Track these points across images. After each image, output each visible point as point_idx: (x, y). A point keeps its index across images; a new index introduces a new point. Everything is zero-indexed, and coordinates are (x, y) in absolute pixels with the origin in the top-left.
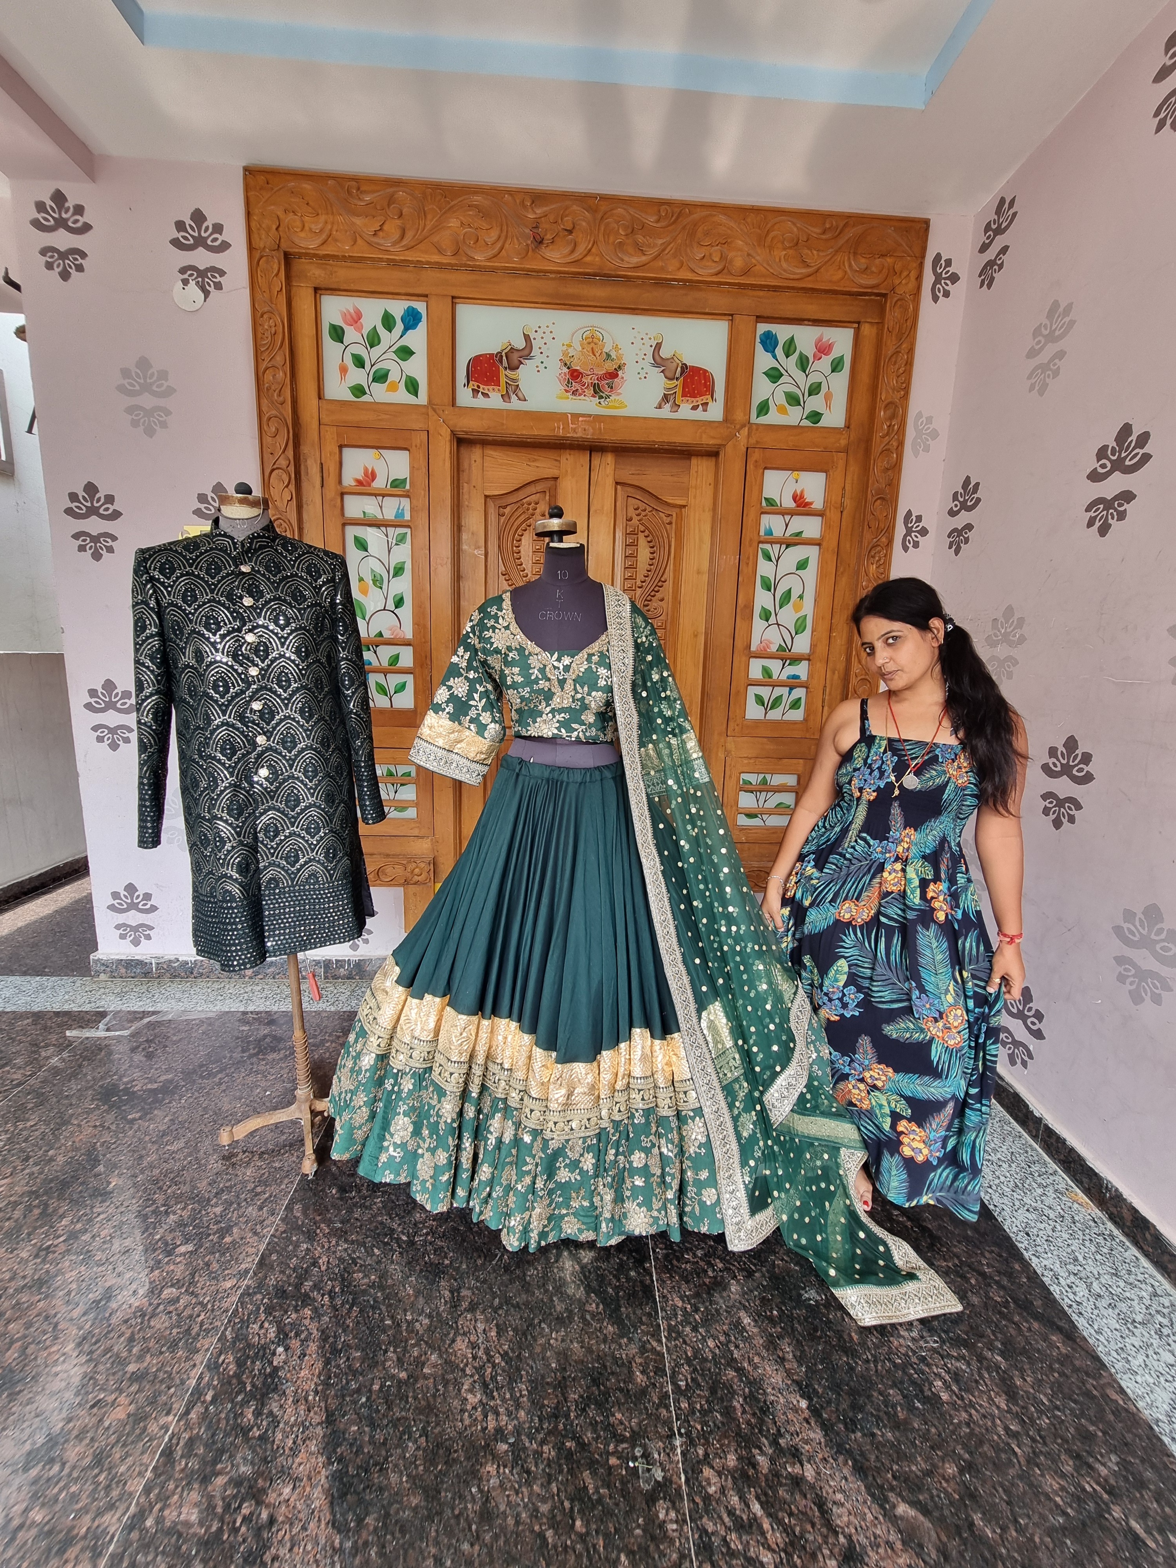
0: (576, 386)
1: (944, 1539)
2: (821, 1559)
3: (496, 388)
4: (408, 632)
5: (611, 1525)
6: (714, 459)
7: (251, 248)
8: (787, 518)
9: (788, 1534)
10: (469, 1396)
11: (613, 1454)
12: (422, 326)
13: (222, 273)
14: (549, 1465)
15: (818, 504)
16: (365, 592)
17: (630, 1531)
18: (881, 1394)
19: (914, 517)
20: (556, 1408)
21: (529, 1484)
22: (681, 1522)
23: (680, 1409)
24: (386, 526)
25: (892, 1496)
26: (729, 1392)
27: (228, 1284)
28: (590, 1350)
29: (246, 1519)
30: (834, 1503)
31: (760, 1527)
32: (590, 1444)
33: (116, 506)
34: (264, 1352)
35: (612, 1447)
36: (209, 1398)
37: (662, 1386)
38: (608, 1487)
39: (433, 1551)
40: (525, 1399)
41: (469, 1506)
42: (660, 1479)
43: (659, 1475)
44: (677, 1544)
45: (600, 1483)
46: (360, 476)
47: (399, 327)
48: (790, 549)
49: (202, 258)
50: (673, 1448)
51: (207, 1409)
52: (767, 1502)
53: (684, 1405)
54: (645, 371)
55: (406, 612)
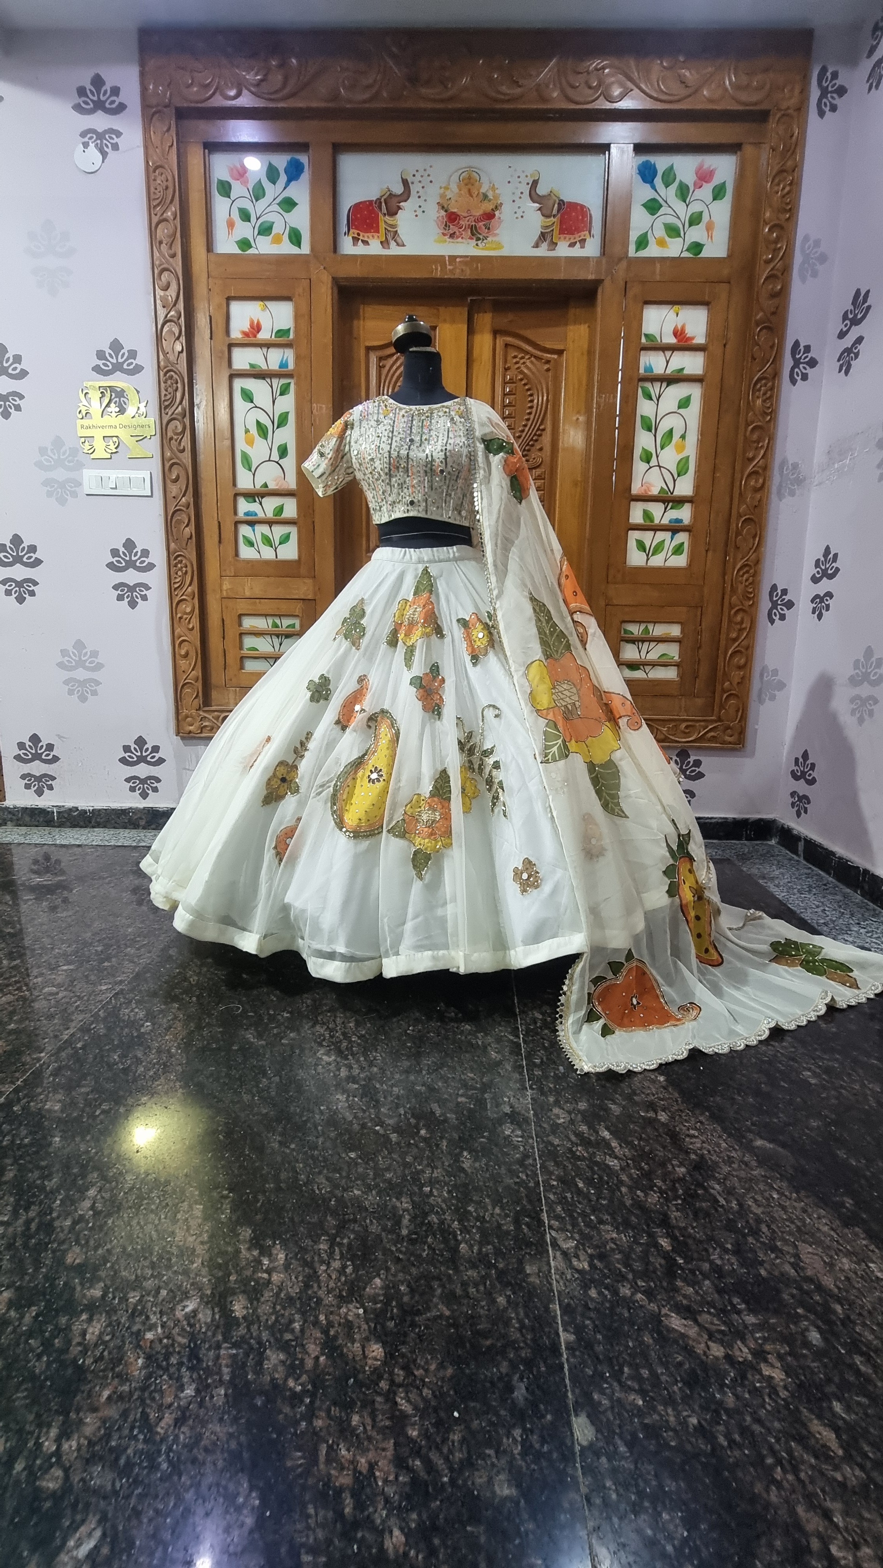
0: (453, 229)
1: (803, 1162)
2: (670, 1167)
3: (376, 235)
4: (291, 483)
5: (456, 1135)
7: (146, 106)
8: (668, 353)
9: (636, 1150)
10: (325, 1058)
11: (462, 1096)
12: (305, 177)
13: (118, 134)
14: (398, 1098)
15: (700, 339)
16: (250, 442)
17: (475, 1139)
18: (743, 1075)
19: (802, 348)
21: (376, 1107)
22: (526, 1137)
24: (271, 377)
25: (750, 1136)
27: (104, 988)
29: (103, 1112)
30: (688, 1136)
31: (607, 1145)
32: (439, 1090)
33: (24, 365)
34: (133, 1024)
35: (461, 1092)
36: (79, 1045)
38: (456, 1114)
39: (278, 1138)
40: (379, 1061)
41: (317, 1117)
43: (507, 1110)
44: (522, 1149)
45: (447, 1111)
46: (246, 327)
47: (283, 178)
48: (673, 388)
49: (100, 121)
50: (525, 1096)
51: (76, 1052)
52: (618, 1131)
53: (538, 1072)
54: (521, 210)
55: (290, 462)
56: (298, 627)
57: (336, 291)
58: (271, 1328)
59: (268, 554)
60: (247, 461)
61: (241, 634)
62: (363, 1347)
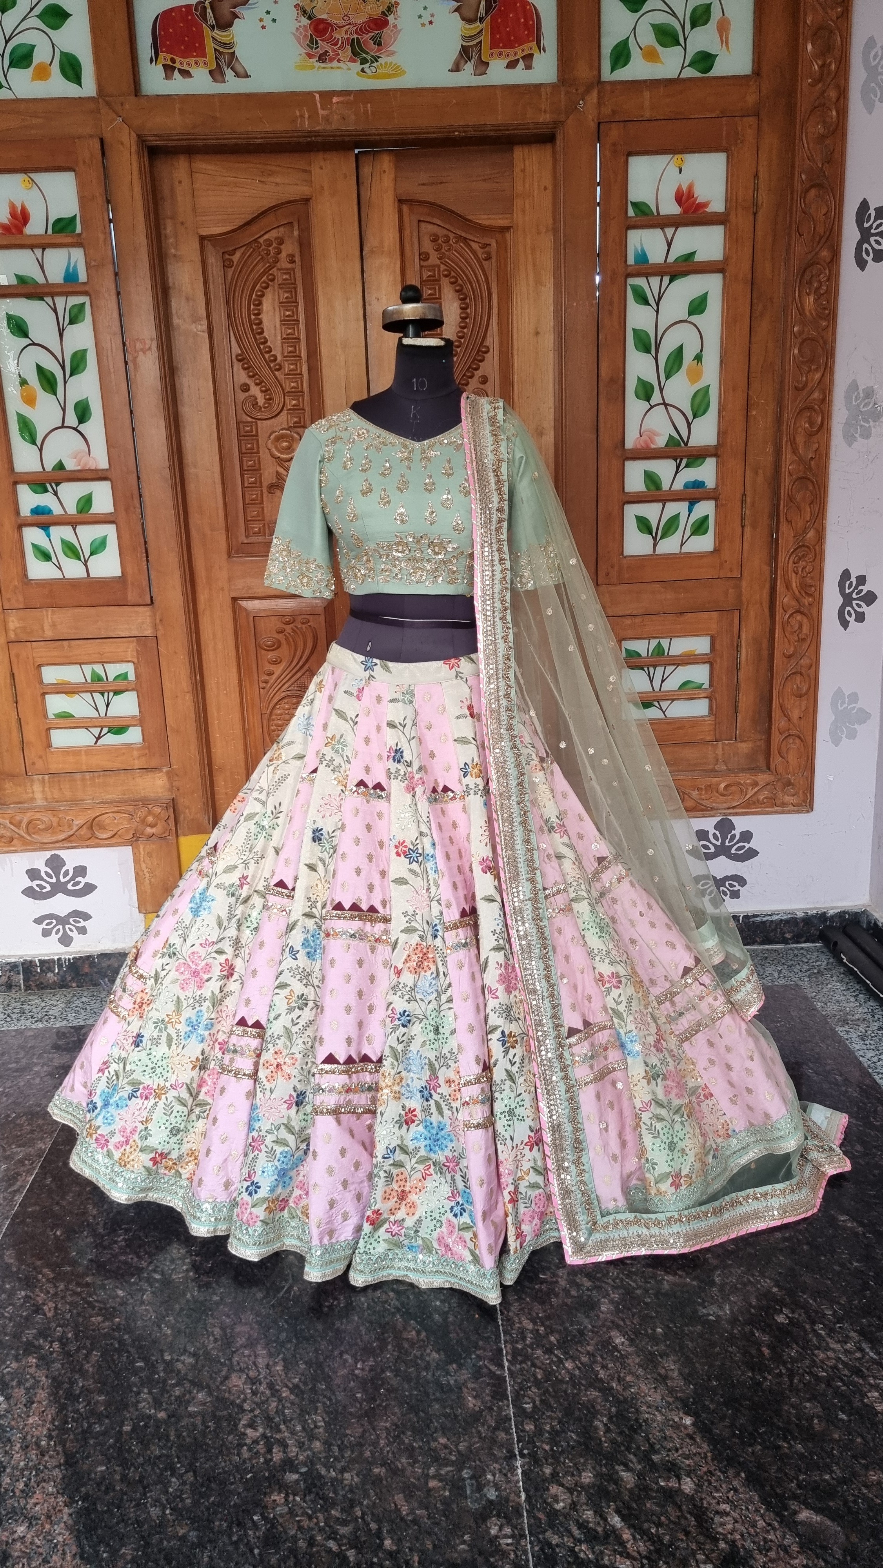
0: (324, 46)
1: (856, 1540)
2: (694, 1564)
3: (200, 60)
4: (101, 459)
5: (428, 1542)
6: (549, 147)
8: (669, 230)
9: (653, 1543)
10: (249, 1431)
11: (433, 1477)
14: (351, 1491)
15: (717, 206)
16: (29, 399)
17: (454, 1547)
19: (871, 211)
20: (362, 1436)
21: (325, 1509)
22: (519, 1537)
23: (523, 1431)
24: (52, 295)
25: (794, 1504)
26: (589, 1411)
28: (407, 1379)
30: (718, 1512)
31: (619, 1537)
32: (403, 1470)
35: (432, 1471)
37: (500, 1409)
38: (427, 1508)
40: (321, 1430)
41: (251, 1533)
42: (493, 1498)
43: (492, 1495)
44: (512, 1556)
45: (416, 1505)
48: (679, 283)
50: (513, 1469)
52: (631, 1515)
53: (530, 1427)
54: (429, 12)
55: (95, 428)
56: (132, 677)
57: (146, 154)
59: (73, 569)
60: (27, 429)
61: (44, 694)
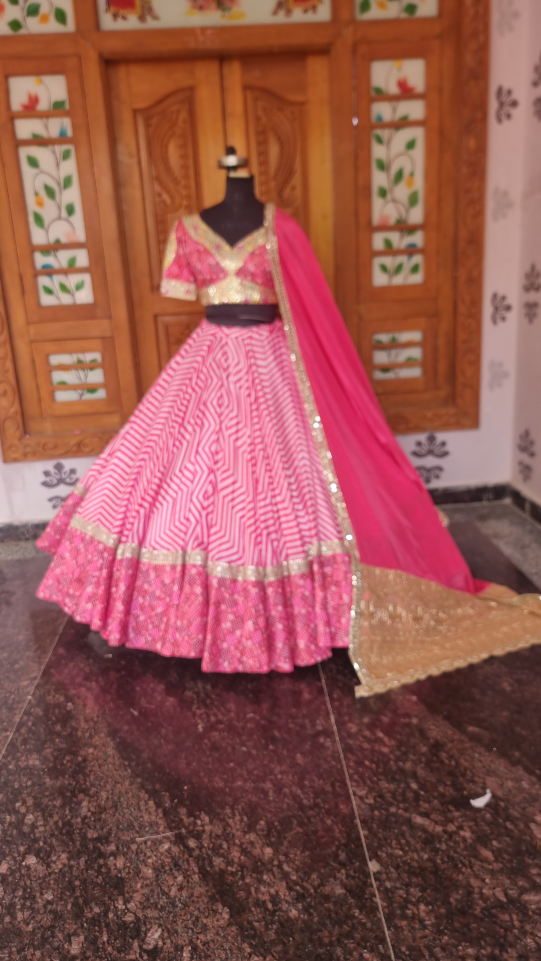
3: (133, 10)
4: (81, 236)
6: (326, 56)
8: (394, 103)
15: (420, 88)
16: (40, 202)
19: (505, 92)
24: (53, 144)
43: (320, 728)
46: (26, 101)
48: (399, 132)
55: (78, 219)
56: (100, 360)
57: (104, 64)
58: (213, 849)
59: (66, 299)
60: (38, 220)
61: (51, 371)
62: (262, 850)
